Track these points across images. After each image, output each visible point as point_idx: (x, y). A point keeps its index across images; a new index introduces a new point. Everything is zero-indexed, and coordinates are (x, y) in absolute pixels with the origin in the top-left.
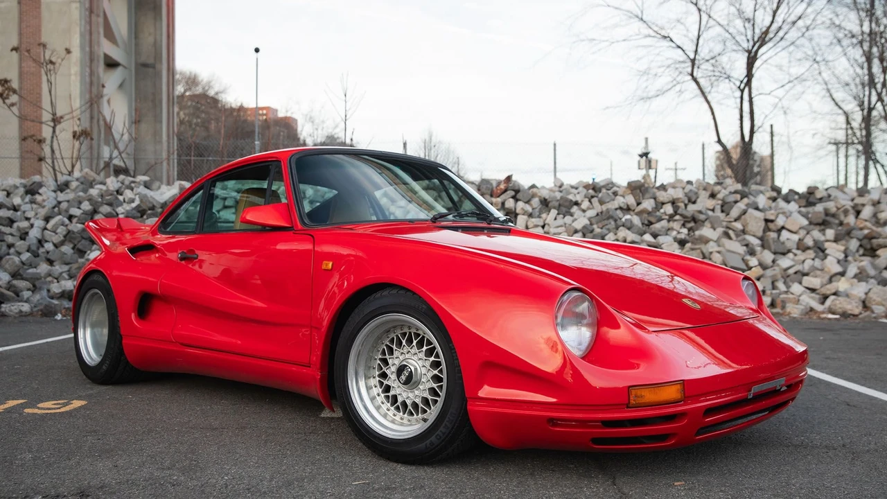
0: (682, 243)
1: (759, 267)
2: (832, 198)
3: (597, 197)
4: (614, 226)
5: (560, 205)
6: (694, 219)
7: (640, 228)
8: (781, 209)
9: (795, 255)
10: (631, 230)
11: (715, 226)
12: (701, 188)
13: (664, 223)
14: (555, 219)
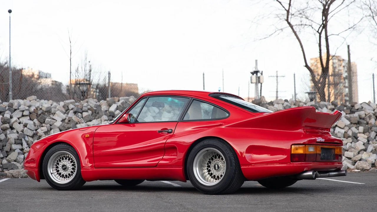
2: (363, 109)
12: (293, 104)
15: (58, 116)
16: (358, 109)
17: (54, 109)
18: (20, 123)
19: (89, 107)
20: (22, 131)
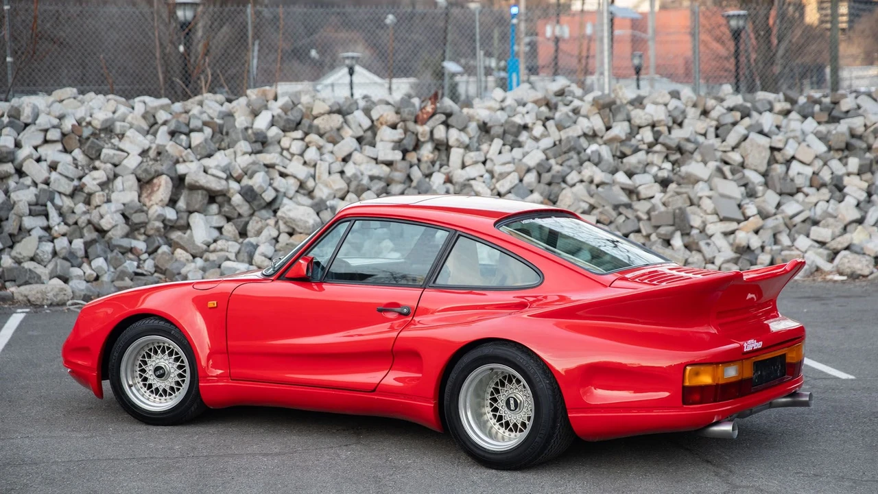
0: (664, 183)
1: (758, 216)
2: (860, 111)
3: (553, 119)
4: (577, 163)
5: (505, 132)
6: (680, 149)
7: (610, 164)
8: (793, 131)
9: (807, 195)
10: (600, 165)
11: (707, 159)
12: (690, 104)
13: (641, 155)
14: (500, 153)
15: (131, 142)
16: (847, 112)
17: (123, 124)
18: (39, 160)
19: (205, 117)
20: (47, 183)
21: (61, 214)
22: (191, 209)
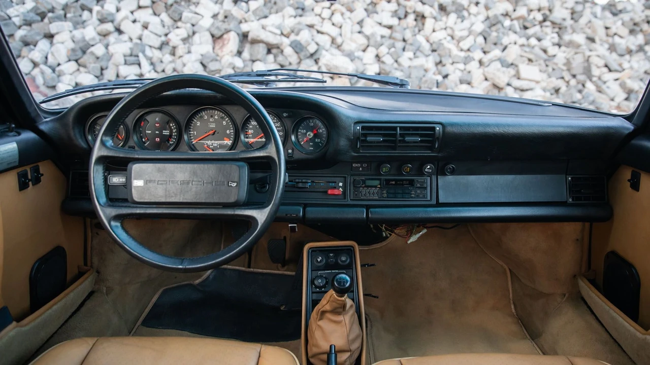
13: (538, 28)
14: (456, 23)
21: (152, 64)
22: (254, 58)
